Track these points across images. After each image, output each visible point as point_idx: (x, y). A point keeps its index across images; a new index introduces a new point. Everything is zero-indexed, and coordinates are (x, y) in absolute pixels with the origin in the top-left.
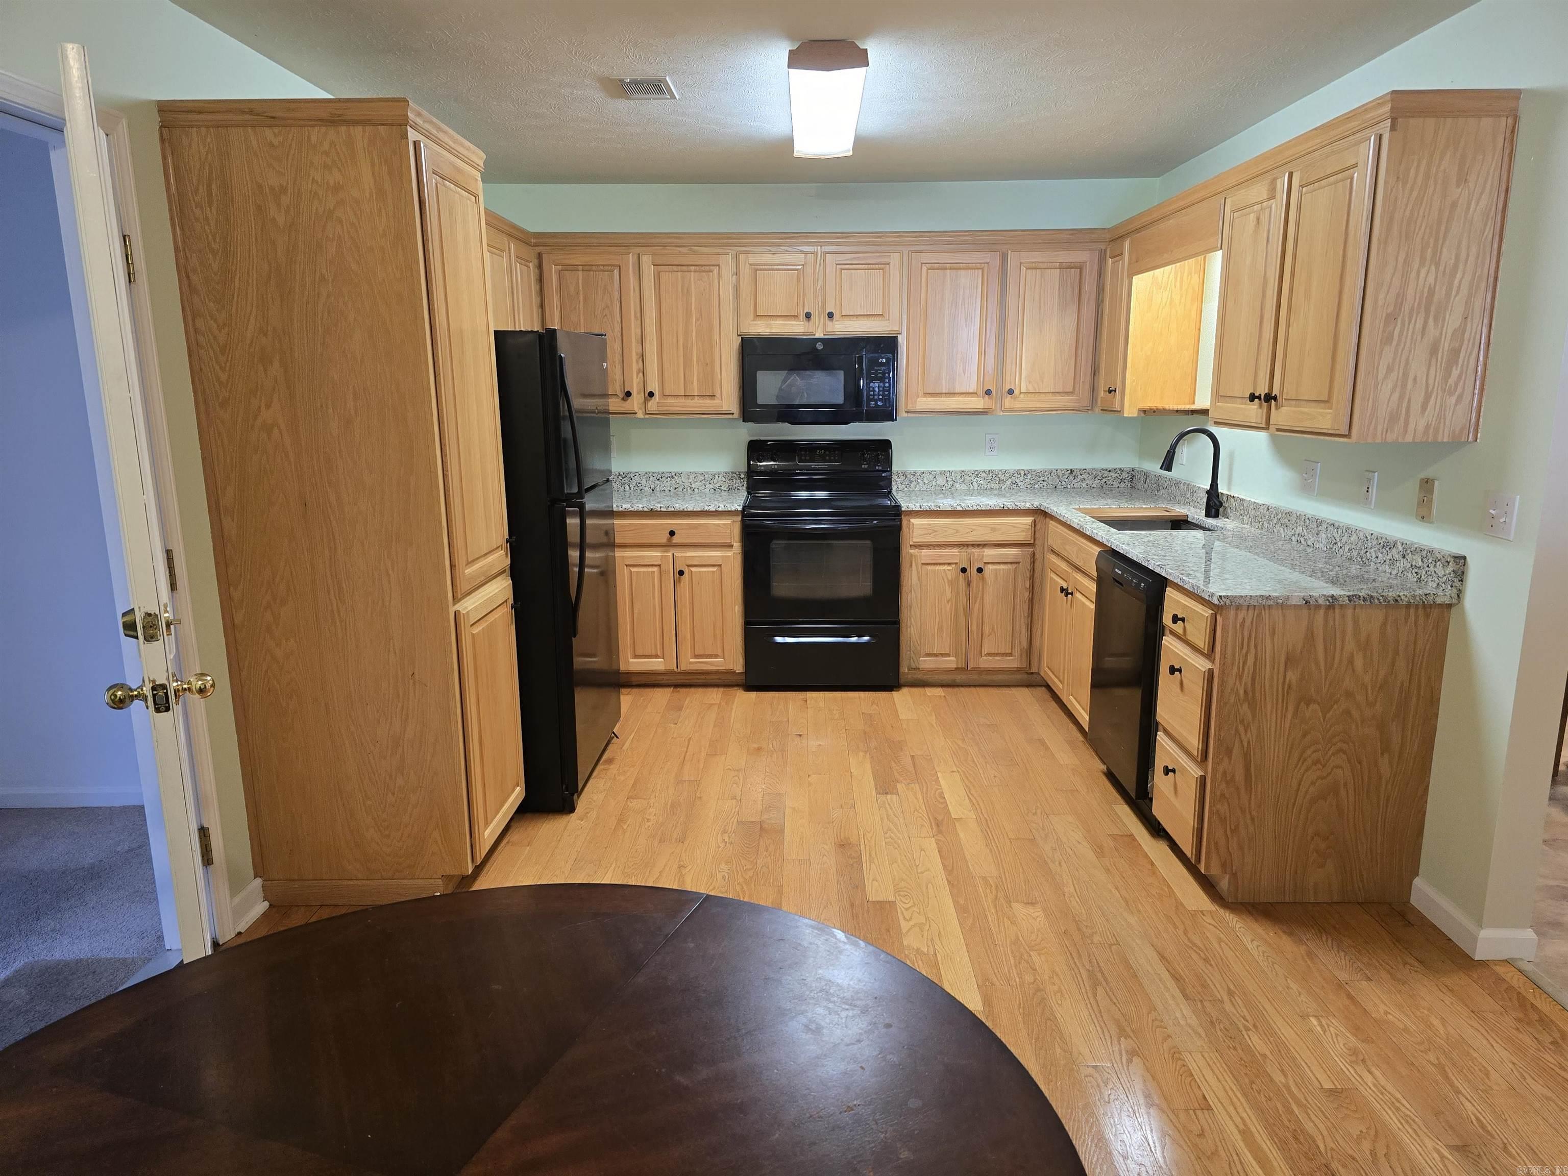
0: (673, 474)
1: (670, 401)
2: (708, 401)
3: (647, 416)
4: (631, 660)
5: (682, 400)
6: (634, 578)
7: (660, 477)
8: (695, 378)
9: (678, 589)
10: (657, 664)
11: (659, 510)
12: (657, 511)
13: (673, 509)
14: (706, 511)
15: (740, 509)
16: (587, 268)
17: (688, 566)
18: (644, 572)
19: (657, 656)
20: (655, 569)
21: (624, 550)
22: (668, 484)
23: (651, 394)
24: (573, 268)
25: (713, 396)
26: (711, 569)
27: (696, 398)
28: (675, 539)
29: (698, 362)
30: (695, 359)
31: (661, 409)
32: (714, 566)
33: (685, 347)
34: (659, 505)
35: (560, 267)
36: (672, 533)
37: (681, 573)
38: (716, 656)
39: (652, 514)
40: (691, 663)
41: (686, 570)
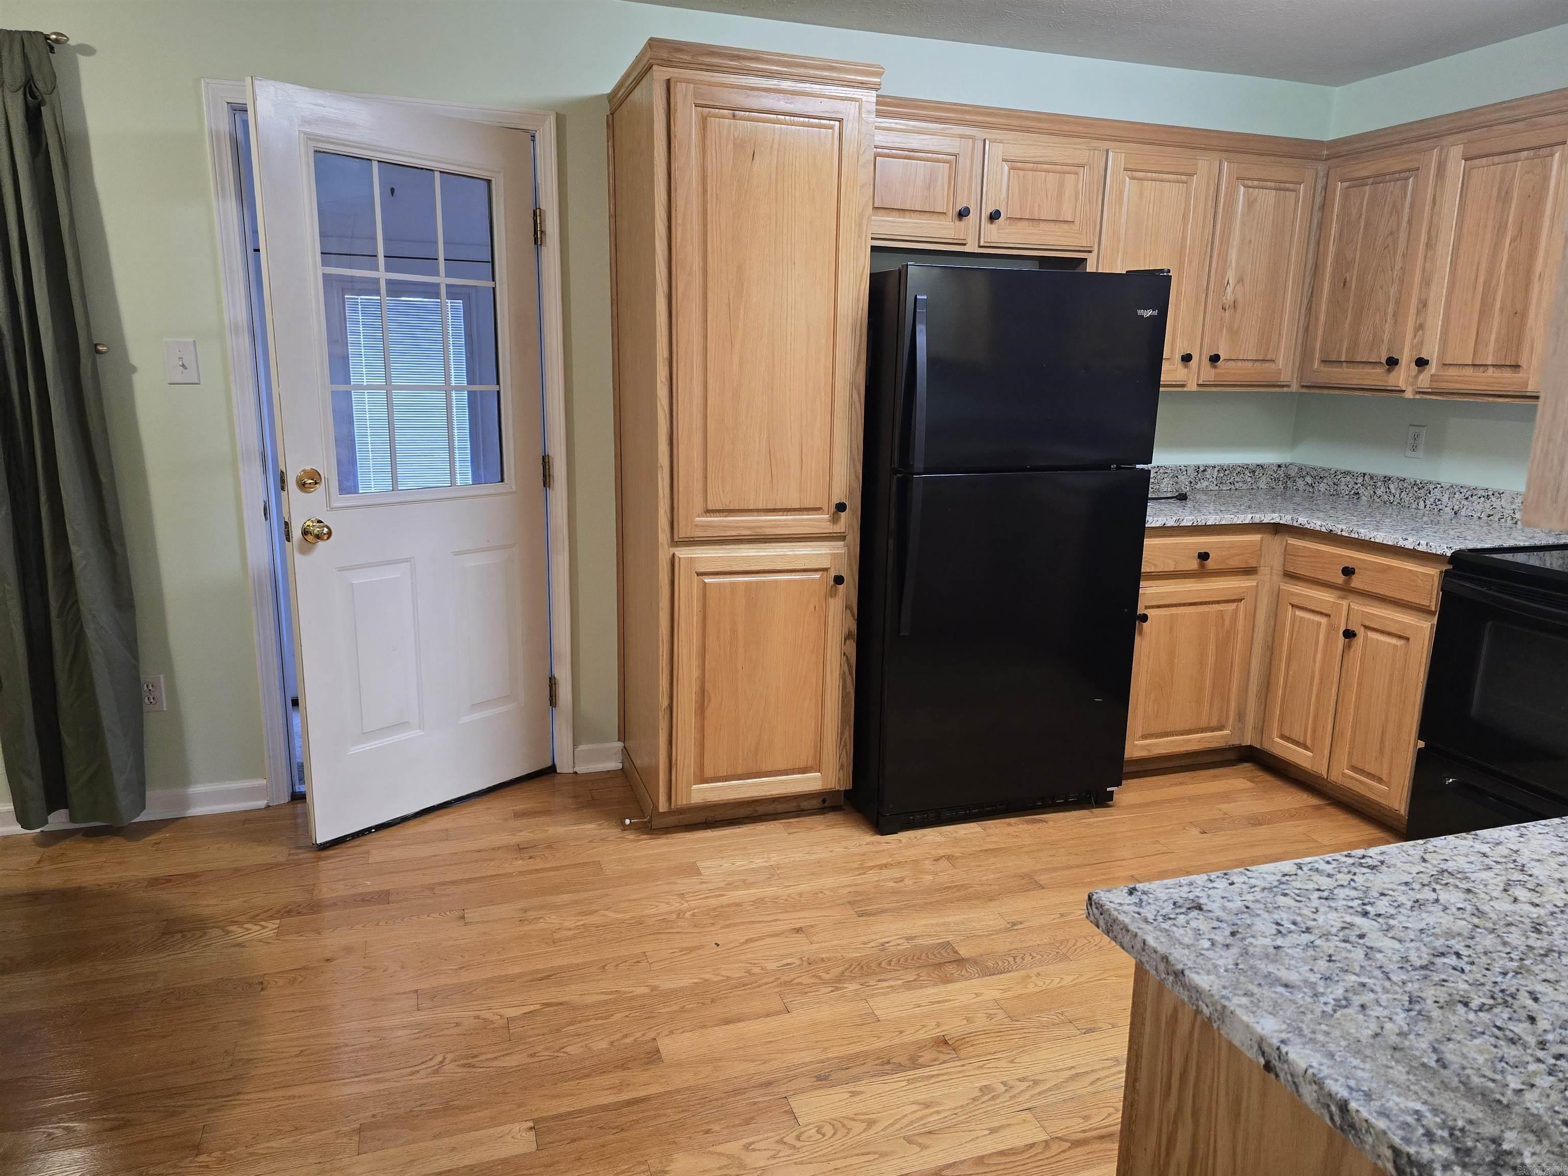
0: (1490, 493)
1: (1452, 372)
2: (1507, 374)
3: (1418, 397)
4: (1277, 739)
5: (1469, 371)
6: (1297, 624)
7: (1471, 494)
8: (1493, 337)
9: (1346, 657)
10: (1300, 757)
11: (1339, 533)
12: (1336, 534)
13: (1356, 536)
14: (1400, 547)
15: (1449, 554)
16: (1379, 178)
17: (1366, 627)
18: (1309, 620)
19: (1306, 748)
20: (1324, 620)
21: (1294, 582)
22: (1479, 507)
23: (1421, 363)
24: (1359, 182)
25: (1516, 367)
26: (1394, 641)
27: (1491, 369)
28: (1356, 582)
29: (1502, 310)
30: (1498, 305)
31: (1435, 385)
32: (1400, 637)
33: (1487, 284)
34: (1340, 527)
35: (1346, 184)
36: (1348, 572)
37: (1349, 634)
38: (1380, 780)
39: (1330, 537)
40: (1344, 774)
41: (1361, 632)
